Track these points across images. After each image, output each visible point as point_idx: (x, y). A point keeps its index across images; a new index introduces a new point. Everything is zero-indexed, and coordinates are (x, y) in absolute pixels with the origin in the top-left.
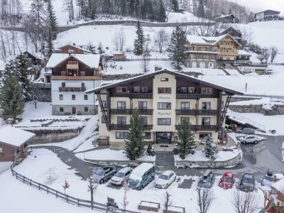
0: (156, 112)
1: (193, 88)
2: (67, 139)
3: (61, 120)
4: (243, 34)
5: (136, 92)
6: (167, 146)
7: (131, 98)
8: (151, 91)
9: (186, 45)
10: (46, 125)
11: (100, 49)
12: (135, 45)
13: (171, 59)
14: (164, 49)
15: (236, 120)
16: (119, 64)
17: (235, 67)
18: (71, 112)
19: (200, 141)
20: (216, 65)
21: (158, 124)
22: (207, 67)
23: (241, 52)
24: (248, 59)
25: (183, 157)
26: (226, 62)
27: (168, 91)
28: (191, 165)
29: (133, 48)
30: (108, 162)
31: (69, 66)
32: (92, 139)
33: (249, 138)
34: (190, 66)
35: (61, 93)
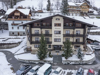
0: (53, 35)
1: (72, 24)
2: (13, 47)
3: (12, 38)
4: (90, 2)
5: (44, 26)
6: (59, 52)
7: (41, 28)
8: (51, 25)
9: (68, 6)
10: (4, 41)
11: (33, 8)
12: (47, 7)
13: (61, 12)
14: (59, 8)
15: (90, 38)
16: (40, 14)
17: (88, 16)
18: (17, 35)
19: (74, 49)
20: (80, 15)
21: (55, 41)
22: (76, 15)
23: (90, 10)
24: (93, 12)
25: (66, 58)
26: (84, 14)
27: (59, 25)
28: (71, 62)
29: (46, 8)
30: (29, 61)
31: (16, 14)
32: (24, 48)
33: (97, 47)
34: (69, 15)
35: (13, 26)
